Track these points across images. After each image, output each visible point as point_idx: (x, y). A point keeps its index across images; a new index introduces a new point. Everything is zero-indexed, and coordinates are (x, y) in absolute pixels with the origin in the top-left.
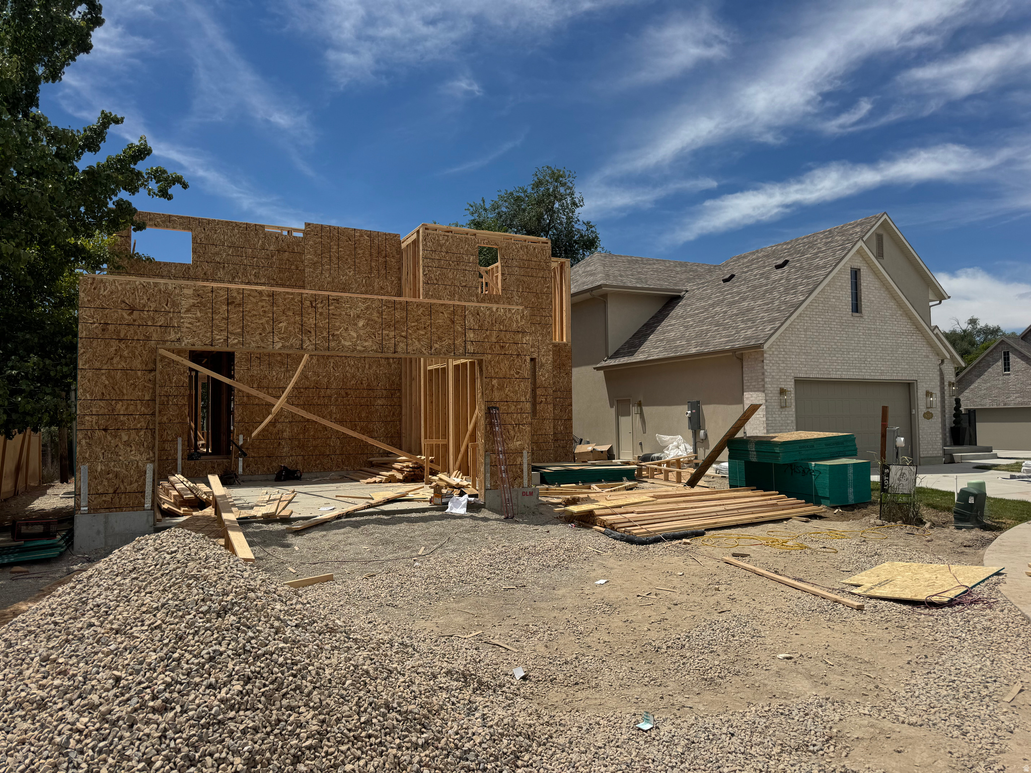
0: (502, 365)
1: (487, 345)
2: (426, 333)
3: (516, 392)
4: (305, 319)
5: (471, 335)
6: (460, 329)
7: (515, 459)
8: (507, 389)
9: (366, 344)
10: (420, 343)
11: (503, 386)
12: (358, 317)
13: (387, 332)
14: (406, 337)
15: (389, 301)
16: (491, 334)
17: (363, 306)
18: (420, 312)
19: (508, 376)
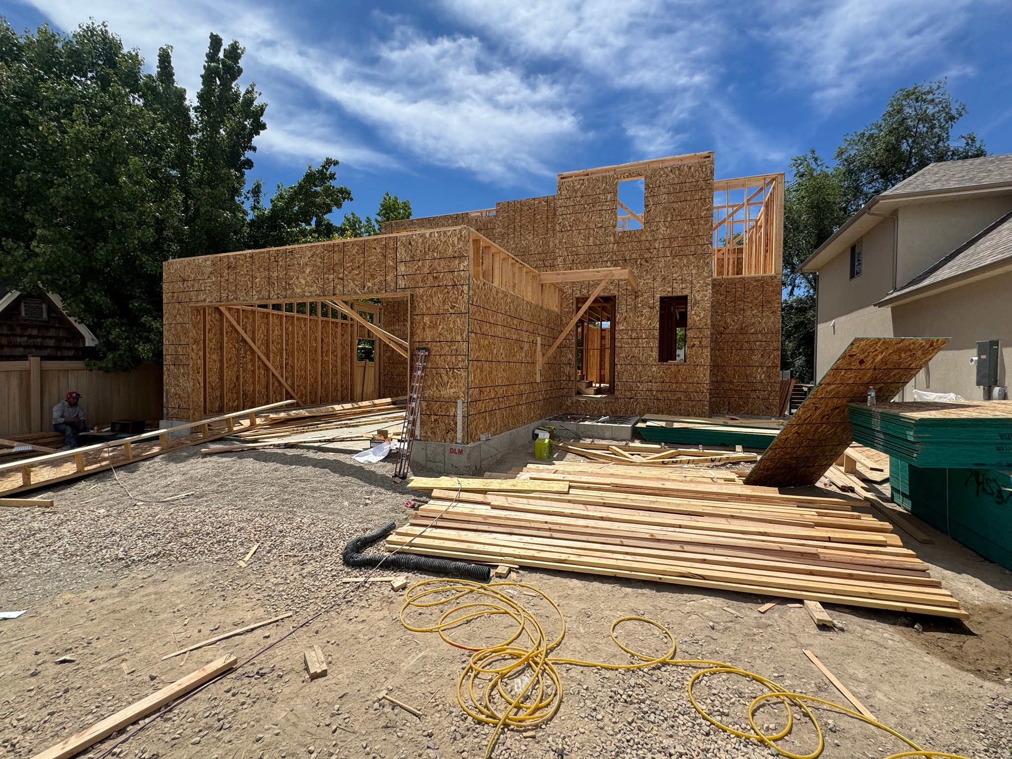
0: (435, 299)
1: (419, 278)
2: (360, 273)
3: (450, 330)
4: (271, 273)
5: (402, 268)
6: (391, 263)
7: (447, 410)
8: (441, 327)
9: (312, 289)
10: (354, 284)
11: (436, 324)
12: (306, 264)
13: (327, 276)
14: (342, 279)
15: (330, 245)
16: (423, 265)
17: (309, 254)
18: (354, 252)
19: (441, 312)
